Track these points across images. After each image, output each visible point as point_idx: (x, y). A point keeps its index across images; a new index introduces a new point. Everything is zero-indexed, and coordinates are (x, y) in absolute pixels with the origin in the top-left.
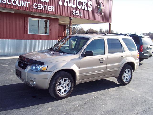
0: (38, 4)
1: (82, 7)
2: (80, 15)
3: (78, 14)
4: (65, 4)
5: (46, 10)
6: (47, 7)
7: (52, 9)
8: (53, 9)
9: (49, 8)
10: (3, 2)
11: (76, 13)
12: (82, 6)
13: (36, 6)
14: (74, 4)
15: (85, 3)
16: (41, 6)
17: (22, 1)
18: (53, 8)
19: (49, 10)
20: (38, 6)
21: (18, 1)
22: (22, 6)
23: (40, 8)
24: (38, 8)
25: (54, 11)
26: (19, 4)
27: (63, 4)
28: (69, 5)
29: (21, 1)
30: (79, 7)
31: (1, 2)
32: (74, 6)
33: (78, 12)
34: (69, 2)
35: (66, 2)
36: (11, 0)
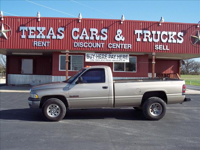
0: (113, 44)
2: (165, 49)
3: (162, 48)
4: (145, 40)
5: (122, 48)
6: (123, 46)
7: (128, 46)
8: (130, 47)
9: (125, 46)
10: (80, 46)
11: (160, 47)
12: (169, 39)
14: (156, 38)
15: (171, 35)
16: (116, 45)
17: (97, 43)
18: (129, 45)
19: (125, 48)
20: (113, 46)
21: (93, 43)
22: (97, 47)
23: (116, 47)
24: (113, 47)
25: (131, 48)
26: (95, 46)
27: (142, 40)
28: (150, 40)
30: (164, 41)
31: (79, 46)
32: (157, 41)
33: (162, 47)
34: (149, 38)
35: (145, 37)
36: (87, 44)
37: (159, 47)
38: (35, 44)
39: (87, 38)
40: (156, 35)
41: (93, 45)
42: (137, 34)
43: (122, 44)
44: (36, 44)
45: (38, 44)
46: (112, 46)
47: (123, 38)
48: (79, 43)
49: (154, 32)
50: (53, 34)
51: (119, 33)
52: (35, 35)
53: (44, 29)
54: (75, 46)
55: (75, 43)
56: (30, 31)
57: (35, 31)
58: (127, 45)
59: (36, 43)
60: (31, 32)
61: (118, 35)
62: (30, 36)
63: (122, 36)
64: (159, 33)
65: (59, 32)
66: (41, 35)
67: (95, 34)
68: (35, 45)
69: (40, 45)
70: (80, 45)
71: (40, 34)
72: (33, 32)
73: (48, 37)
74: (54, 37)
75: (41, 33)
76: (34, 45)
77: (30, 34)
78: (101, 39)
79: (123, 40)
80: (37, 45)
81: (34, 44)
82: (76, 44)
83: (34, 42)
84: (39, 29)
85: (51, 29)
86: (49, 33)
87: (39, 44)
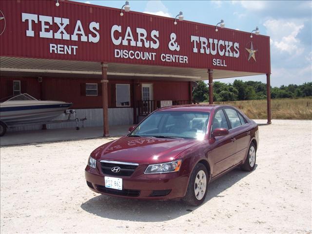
0: (167, 55)
1: (225, 53)
2: (222, 65)
3: (220, 64)
4: (202, 51)
5: (177, 61)
6: (179, 58)
7: (184, 60)
8: (186, 60)
9: (180, 59)
10: (124, 56)
11: (218, 62)
12: (225, 51)
13: (164, 58)
14: (214, 49)
15: (228, 46)
16: (170, 57)
17: (147, 53)
18: (186, 58)
19: (180, 62)
20: (167, 58)
21: (142, 53)
22: (147, 59)
23: (170, 59)
24: (167, 60)
25: (187, 62)
26: (144, 57)
27: (199, 51)
28: (208, 52)
29: (145, 53)
30: (222, 54)
31: (122, 57)
32: (214, 53)
33: (220, 61)
34: (206, 48)
35: (202, 47)
36: (133, 53)
37: (216, 62)
38: (53, 49)
39: (133, 43)
40: (214, 44)
41: (141, 55)
42: (194, 41)
43: (177, 56)
44: (55, 49)
45: (57, 49)
46: (165, 58)
47: (177, 47)
48: (122, 51)
49: (211, 41)
50: (82, 32)
51: (173, 38)
52: (51, 31)
53: (66, 21)
54: (116, 56)
55: (116, 50)
56: (43, 24)
57: (51, 24)
58: (183, 58)
59: (53, 47)
60: (44, 27)
61: (172, 41)
62: (43, 34)
63: (176, 43)
64: (216, 41)
65: (91, 29)
66: (62, 33)
67: (143, 38)
68: (53, 51)
69: (60, 51)
70: (123, 54)
71: (60, 31)
72: (48, 27)
73: (75, 38)
74: (84, 39)
75: (62, 28)
76: (51, 52)
77: (43, 30)
78: (151, 47)
79: (178, 49)
80: (56, 52)
81: (51, 49)
82: (118, 54)
83: (51, 45)
84: (58, 20)
85: (79, 23)
86: (76, 32)
87: (59, 49)
